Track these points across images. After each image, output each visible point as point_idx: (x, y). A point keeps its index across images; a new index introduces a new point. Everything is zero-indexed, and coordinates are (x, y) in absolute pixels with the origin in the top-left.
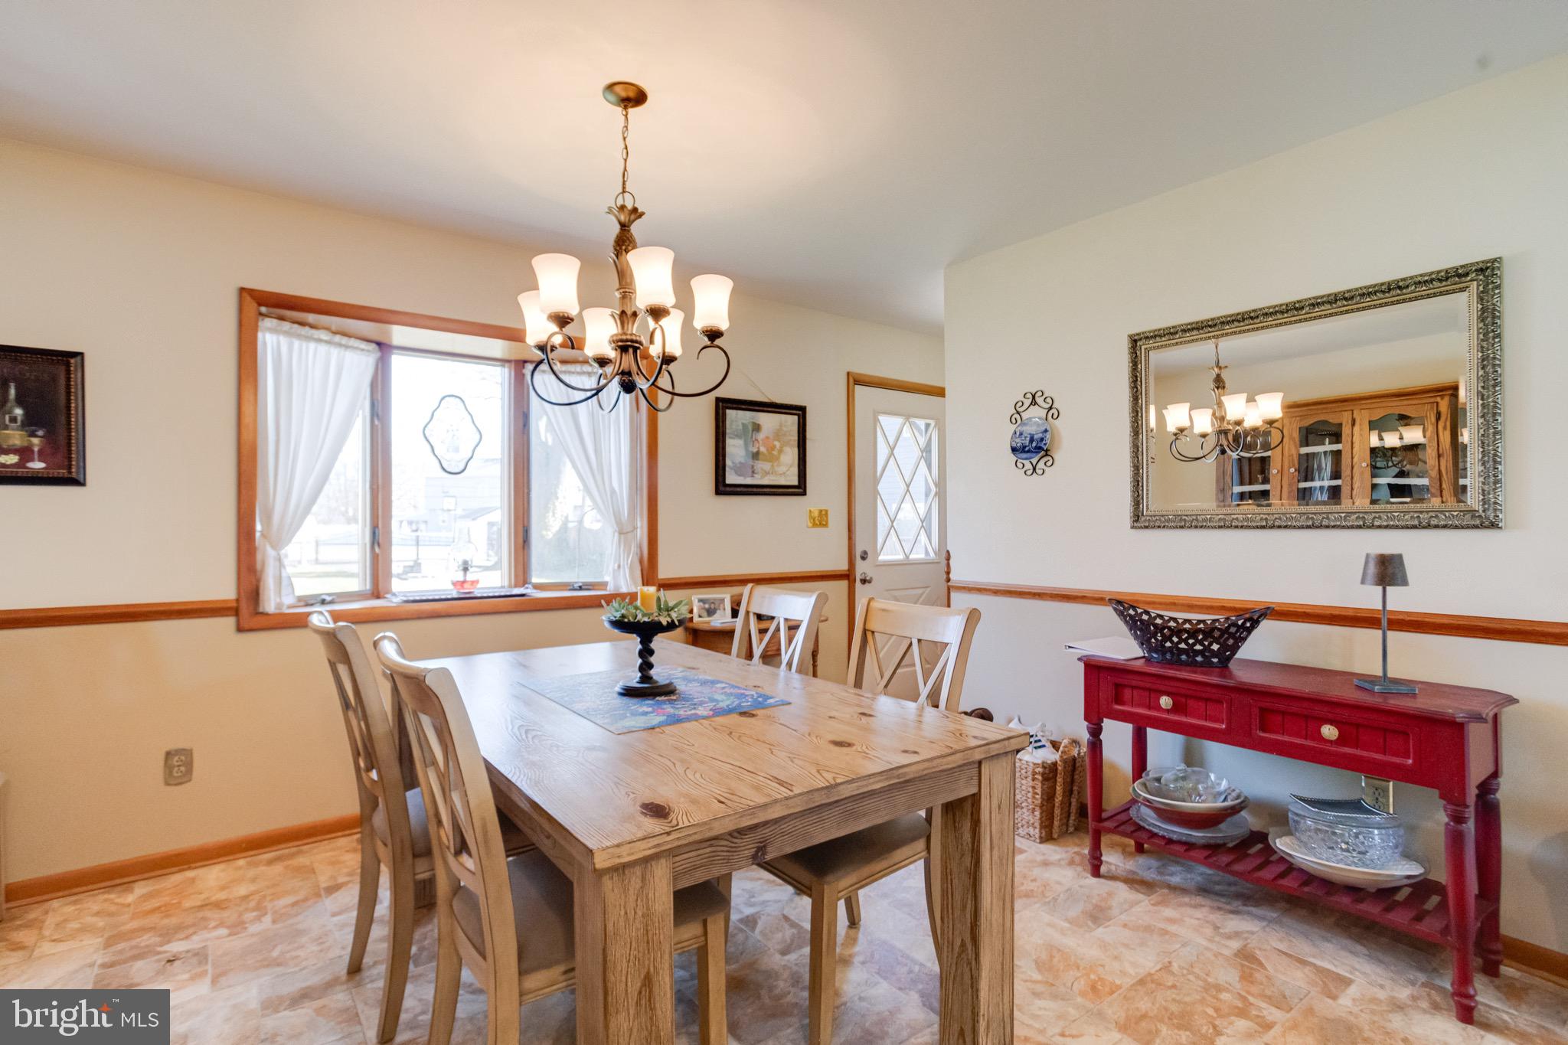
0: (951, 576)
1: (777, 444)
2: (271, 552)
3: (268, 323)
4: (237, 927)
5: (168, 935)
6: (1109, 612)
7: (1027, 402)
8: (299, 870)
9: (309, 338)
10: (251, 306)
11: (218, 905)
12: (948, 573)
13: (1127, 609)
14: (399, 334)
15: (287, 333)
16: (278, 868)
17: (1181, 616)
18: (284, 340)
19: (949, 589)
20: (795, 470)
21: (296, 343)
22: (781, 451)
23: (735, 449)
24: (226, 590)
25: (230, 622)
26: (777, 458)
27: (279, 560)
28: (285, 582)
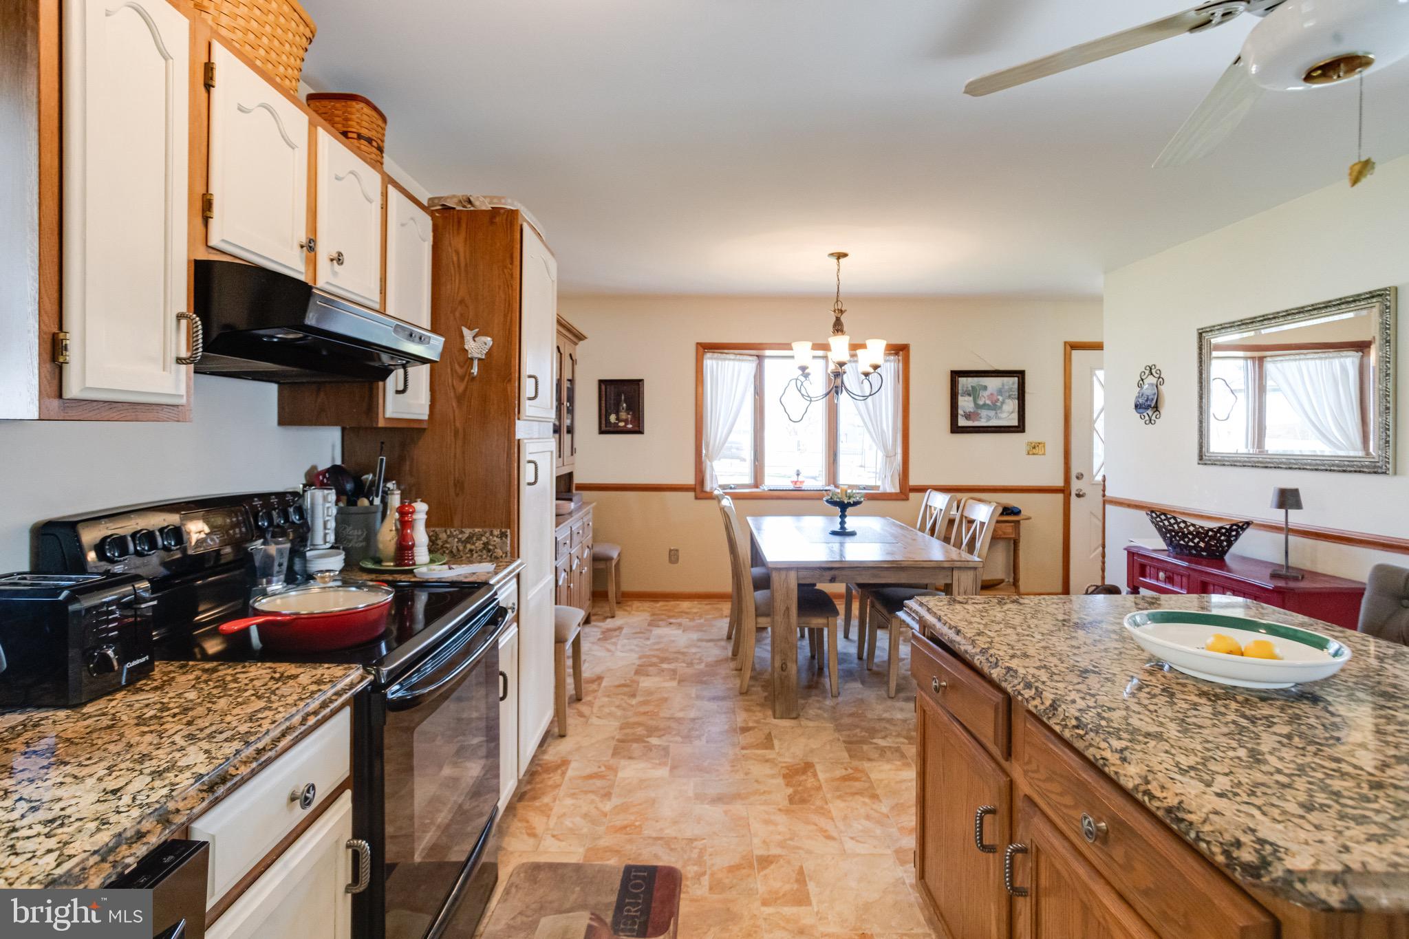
0: (1107, 493)
1: (1001, 398)
2: (708, 463)
3: (708, 355)
4: (692, 620)
5: (670, 617)
7: (1147, 372)
8: (717, 609)
9: (725, 359)
10: (701, 349)
11: (687, 613)
12: (1104, 491)
13: (1162, 518)
14: (768, 353)
15: (717, 359)
16: (709, 607)
17: (1199, 523)
18: (714, 362)
19: (1104, 503)
20: (1015, 415)
21: (720, 362)
22: (1003, 403)
23: (965, 403)
24: (690, 480)
25: (692, 494)
26: (1000, 408)
27: (712, 467)
28: (714, 478)
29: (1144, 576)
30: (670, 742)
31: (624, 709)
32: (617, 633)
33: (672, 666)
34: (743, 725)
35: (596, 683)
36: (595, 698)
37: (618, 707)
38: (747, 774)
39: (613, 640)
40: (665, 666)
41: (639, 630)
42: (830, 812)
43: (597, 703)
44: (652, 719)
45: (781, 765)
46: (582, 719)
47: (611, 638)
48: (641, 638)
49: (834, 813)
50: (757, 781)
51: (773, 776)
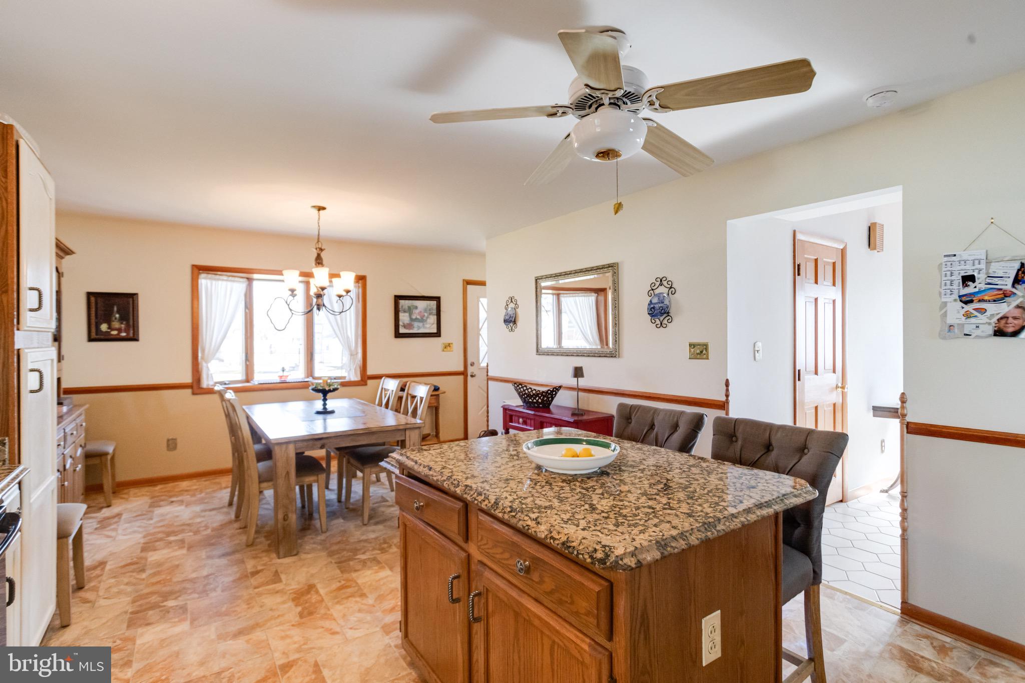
0: (489, 374)
1: (426, 314)
2: (204, 364)
3: (203, 276)
4: (194, 495)
5: (171, 497)
6: (510, 387)
7: (510, 301)
8: (215, 483)
9: (218, 280)
10: (196, 271)
11: (187, 491)
12: (487, 372)
13: (518, 385)
14: (255, 276)
15: (210, 279)
16: (207, 483)
17: (538, 388)
18: (209, 282)
19: (488, 379)
20: (435, 326)
21: (214, 282)
22: (427, 318)
23: (404, 318)
24: (188, 379)
25: (189, 391)
26: (426, 321)
27: (208, 367)
28: (210, 376)
29: (512, 422)
30: (188, 600)
31: (134, 585)
32: (116, 519)
33: (179, 537)
34: (253, 570)
35: (99, 568)
36: (100, 582)
37: (127, 584)
38: (261, 607)
39: (113, 527)
40: (172, 538)
41: (139, 513)
42: (332, 615)
43: (103, 586)
44: (165, 586)
45: (289, 592)
46: (88, 605)
47: (110, 525)
48: (143, 519)
49: (335, 615)
50: (271, 610)
51: (284, 602)
